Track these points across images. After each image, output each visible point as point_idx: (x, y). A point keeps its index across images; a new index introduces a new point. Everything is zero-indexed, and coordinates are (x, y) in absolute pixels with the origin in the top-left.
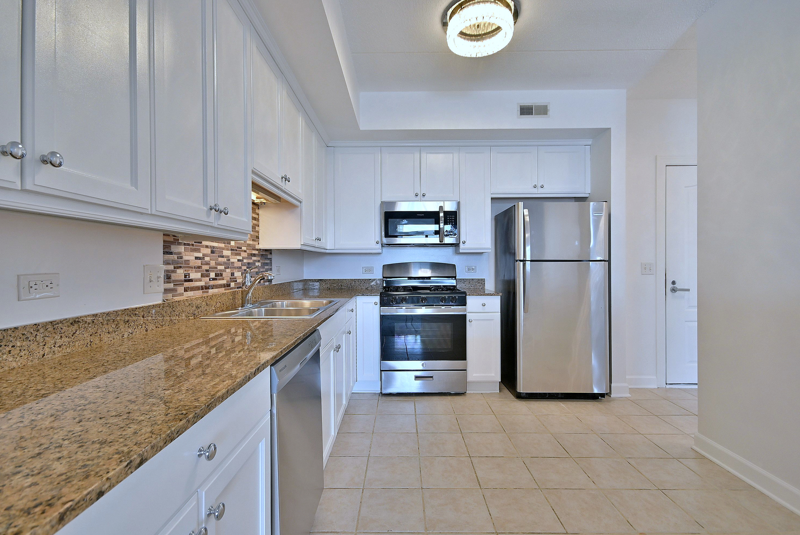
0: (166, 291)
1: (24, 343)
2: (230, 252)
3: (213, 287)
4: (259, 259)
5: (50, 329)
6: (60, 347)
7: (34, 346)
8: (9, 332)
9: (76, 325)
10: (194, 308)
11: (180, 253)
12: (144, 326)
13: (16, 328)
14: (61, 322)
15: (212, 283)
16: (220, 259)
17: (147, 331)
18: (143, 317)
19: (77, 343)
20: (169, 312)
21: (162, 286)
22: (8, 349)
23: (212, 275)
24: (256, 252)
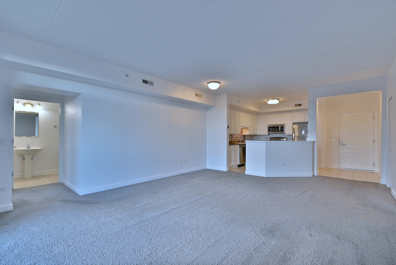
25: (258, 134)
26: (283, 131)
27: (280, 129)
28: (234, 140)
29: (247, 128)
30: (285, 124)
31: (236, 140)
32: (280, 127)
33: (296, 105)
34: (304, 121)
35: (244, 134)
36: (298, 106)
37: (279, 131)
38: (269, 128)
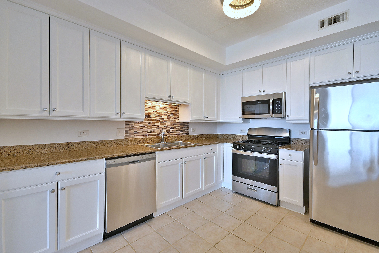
0: (125, 136)
1: (78, 146)
2: (159, 123)
3: (149, 135)
4: (179, 125)
5: (85, 143)
6: (87, 147)
7: (80, 146)
8: (74, 143)
9: (92, 143)
10: (137, 141)
11: (133, 125)
12: (115, 145)
13: (76, 142)
14: (88, 142)
15: (149, 134)
16: (153, 126)
17: (116, 146)
18: (115, 143)
19: (92, 147)
20: (125, 142)
21: (124, 135)
22: (74, 146)
23: (149, 131)
24: (177, 123)
25: (221, 119)
26: (281, 113)
27: (271, 107)
28: (142, 137)
29: (186, 105)
30: (286, 93)
31: (147, 137)
32: (271, 101)
33: (324, 23)
34: (350, 76)
35: (182, 119)
36: (331, 24)
37: (269, 113)
38: (245, 104)
